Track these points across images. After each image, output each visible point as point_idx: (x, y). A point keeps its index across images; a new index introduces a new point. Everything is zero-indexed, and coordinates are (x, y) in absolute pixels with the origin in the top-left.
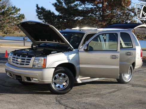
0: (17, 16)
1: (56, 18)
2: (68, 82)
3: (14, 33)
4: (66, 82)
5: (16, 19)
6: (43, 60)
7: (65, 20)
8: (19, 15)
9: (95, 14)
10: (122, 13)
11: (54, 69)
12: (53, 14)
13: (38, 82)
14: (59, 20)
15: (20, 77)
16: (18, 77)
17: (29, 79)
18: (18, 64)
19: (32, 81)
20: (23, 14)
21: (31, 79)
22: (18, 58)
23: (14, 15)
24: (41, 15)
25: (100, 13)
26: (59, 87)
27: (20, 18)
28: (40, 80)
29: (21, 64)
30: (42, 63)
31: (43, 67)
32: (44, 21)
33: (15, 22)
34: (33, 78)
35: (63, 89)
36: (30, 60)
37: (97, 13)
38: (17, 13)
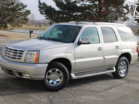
0: (24, 11)
1: (56, 13)
2: (62, 78)
3: (21, 26)
4: (60, 78)
5: (23, 14)
6: (35, 54)
7: (65, 16)
8: (26, 11)
9: (92, 11)
10: (116, 10)
11: (48, 64)
12: (54, 9)
13: (30, 78)
14: (59, 15)
15: (11, 71)
16: (10, 72)
17: (20, 74)
18: (10, 57)
19: (24, 77)
20: (29, 10)
21: (23, 74)
22: (10, 51)
23: (22, 11)
24: (43, 10)
25: (97, 10)
26: (52, 83)
27: (27, 13)
28: (32, 76)
29: (13, 58)
30: (35, 58)
31: (35, 62)
32: (46, 16)
33: (22, 17)
34: (24, 73)
35: (57, 85)
36: (22, 54)
37: (94, 10)
38: (24, 9)
